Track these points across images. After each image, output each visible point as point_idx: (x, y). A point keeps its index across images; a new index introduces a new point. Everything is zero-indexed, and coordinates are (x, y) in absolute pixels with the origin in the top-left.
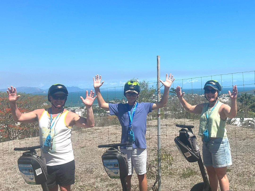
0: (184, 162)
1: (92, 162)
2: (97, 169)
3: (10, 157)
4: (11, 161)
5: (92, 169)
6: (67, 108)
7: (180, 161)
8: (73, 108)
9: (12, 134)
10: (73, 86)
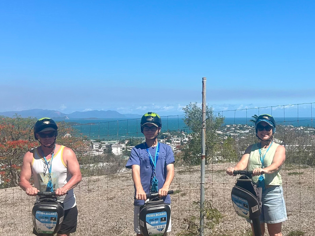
0: (244, 222)
1: (121, 219)
2: (126, 228)
3: (10, 210)
4: (11, 214)
5: (120, 227)
6: (100, 142)
7: (239, 220)
8: (109, 142)
9: (18, 179)
10: (109, 110)
